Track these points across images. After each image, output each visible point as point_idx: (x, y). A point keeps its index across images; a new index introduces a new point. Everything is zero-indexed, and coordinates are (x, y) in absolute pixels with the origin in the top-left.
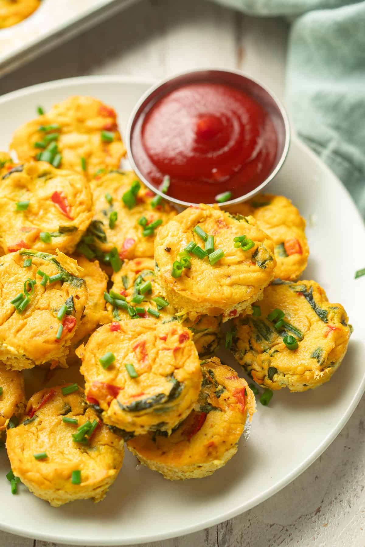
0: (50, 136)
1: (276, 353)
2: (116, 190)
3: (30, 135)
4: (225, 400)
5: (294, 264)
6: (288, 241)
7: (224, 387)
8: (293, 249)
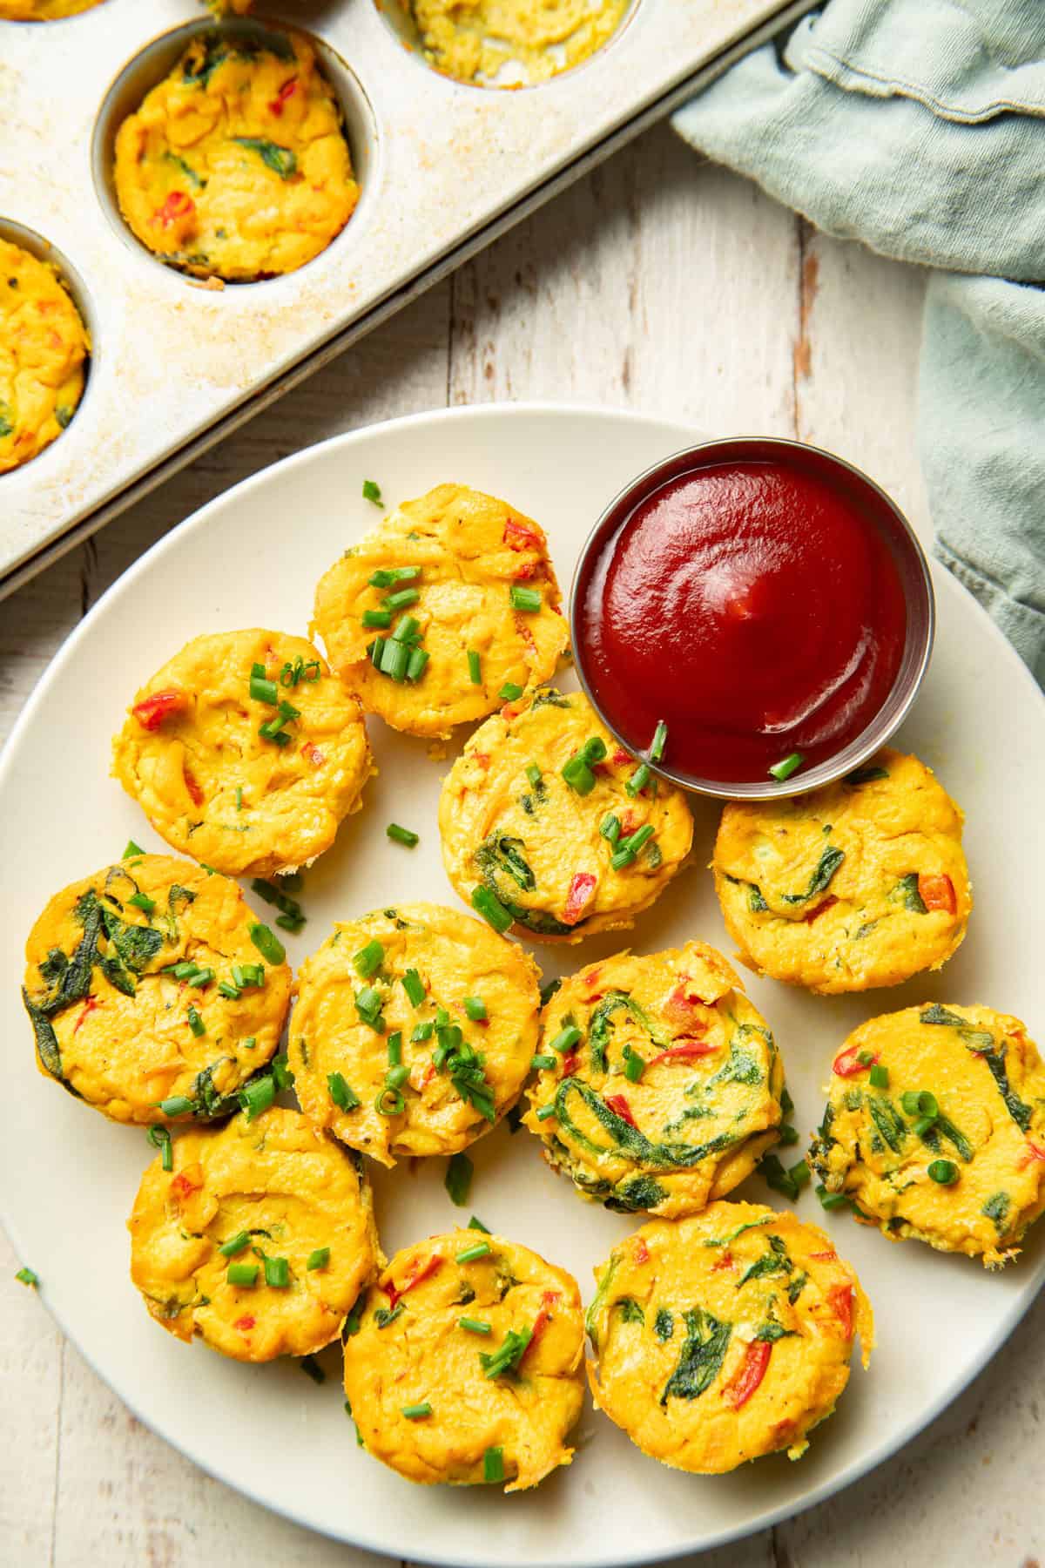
0: (397, 598)
1: (910, 1188)
2: (550, 746)
3: (355, 593)
4: (811, 1309)
5: (940, 935)
6: (927, 879)
7: (807, 1274)
8: (935, 899)
